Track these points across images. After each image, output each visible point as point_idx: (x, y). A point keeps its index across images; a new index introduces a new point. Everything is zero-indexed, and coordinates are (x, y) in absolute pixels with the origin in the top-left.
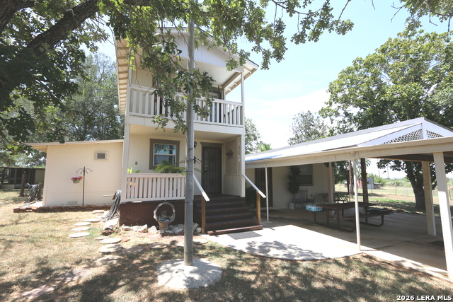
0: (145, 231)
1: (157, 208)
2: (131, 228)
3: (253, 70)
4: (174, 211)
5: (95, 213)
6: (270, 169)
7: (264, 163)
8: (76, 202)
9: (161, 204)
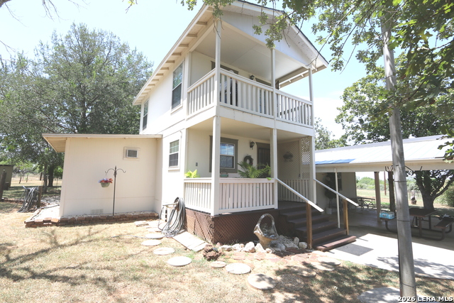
0: (253, 251)
1: (260, 221)
2: (233, 246)
3: (323, 67)
4: (273, 223)
5: (140, 225)
6: (339, 174)
7: (334, 167)
8: (101, 211)
9: (263, 217)
